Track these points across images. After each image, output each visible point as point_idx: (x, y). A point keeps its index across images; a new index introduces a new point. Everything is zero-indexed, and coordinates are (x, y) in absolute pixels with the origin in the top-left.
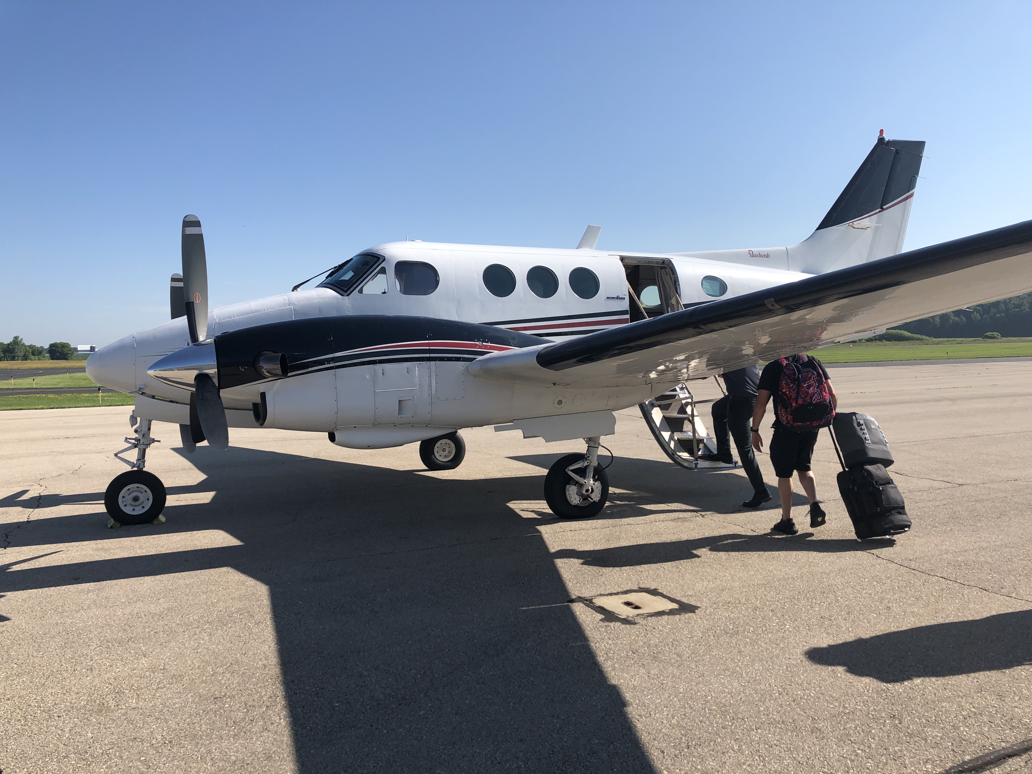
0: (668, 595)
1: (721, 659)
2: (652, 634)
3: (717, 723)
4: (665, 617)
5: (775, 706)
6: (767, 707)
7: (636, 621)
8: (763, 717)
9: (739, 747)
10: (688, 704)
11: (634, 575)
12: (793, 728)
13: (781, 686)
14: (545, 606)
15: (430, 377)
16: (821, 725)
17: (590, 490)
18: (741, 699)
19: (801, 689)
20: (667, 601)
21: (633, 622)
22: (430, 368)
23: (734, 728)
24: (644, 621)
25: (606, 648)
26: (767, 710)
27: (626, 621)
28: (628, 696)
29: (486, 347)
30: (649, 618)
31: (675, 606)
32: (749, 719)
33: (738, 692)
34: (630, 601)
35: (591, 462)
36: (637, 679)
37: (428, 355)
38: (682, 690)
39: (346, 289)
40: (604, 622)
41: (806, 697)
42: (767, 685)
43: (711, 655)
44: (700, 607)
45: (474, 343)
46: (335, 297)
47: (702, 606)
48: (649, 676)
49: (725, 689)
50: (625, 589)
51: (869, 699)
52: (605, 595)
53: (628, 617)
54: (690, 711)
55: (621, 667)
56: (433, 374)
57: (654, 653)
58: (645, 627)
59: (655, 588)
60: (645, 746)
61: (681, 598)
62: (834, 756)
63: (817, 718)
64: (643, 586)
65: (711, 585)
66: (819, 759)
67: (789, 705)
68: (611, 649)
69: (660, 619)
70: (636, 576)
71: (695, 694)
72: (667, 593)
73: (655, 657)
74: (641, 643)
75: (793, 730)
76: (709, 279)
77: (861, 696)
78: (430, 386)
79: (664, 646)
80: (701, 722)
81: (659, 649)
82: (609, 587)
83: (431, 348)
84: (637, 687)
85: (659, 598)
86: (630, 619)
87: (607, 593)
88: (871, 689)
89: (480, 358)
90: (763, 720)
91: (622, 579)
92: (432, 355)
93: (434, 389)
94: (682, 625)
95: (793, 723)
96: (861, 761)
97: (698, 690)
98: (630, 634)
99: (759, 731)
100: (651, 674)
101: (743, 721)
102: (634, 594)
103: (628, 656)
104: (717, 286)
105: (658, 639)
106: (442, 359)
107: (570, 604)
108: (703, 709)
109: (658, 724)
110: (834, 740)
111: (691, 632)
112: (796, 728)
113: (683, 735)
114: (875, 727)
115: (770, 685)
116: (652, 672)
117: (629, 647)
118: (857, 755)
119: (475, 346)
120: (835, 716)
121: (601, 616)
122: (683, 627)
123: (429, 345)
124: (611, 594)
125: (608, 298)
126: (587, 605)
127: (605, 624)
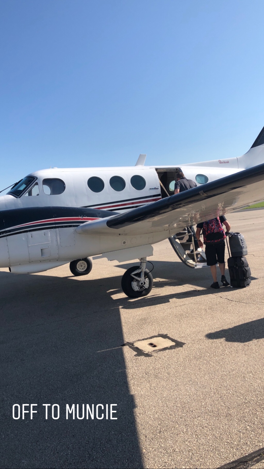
0: (172, 337)
1: (189, 374)
2: (158, 362)
3: (178, 415)
4: (167, 351)
5: (210, 401)
6: (206, 402)
7: (153, 354)
8: (203, 409)
9: (186, 430)
10: (166, 404)
11: (157, 327)
12: (217, 414)
13: (216, 389)
14: (110, 349)
15: (56, 236)
16: (231, 412)
17: (143, 283)
18: (194, 398)
19: (226, 390)
20: (170, 341)
21: (151, 355)
22: (56, 232)
23: (186, 418)
24: (156, 354)
25: (133, 372)
26: (206, 404)
27: (148, 355)
28: (138, 401)
29: (85, 219)
30: (159, 352)
31: (173, 344)
32: (195, 411)
33: (193, 395)
34: (152, 342)
35: (143, 270)
36: (144, 390)
37: (54, 226)
38: (165, 395)
39: (19, 194)
40: (136, 356)
41: (227, 394)
42: (209, 388)
43: (185, 372)
44: (185, 344)
45: (78, 217)
46: (13, 199)
47: (187, 343)
48: (150, 388)
49: (187, 393)
50: (151, 336)
51: (259, 393)
52: (141, 340)
53: (149, 352)
54: (166, 408)
55: (138, 383)
56: (58, 235)
57: (156, 373)
58: (156, 358)
59: (167, 334)
60: (138, 434)
61: (177, 339)
62: (235, 431)
63: (230, 407)
64: (161, 333)
65: (194, 330)
66: (226, 434)
67: (218, 400)
68: (135, 373)
69: (164, 352)
70: (159, 327)
71: (171, 397)
72: (171, 336)
73: (156, 376)
74: (151, 368)
75: (217, 416)
76: (199, 175)
77: (255, 391)
78: (57, 241)
79: (163, 369)
80: (170, 415)
81: (160, 370)
82: (144, 335)
83: (56, 222)
84: (143, 395)
85: (167, 340)
86: (150, 353)
87: (142, 339)
88: (261, 387)
89: (82, 225)
90: (203, 411)
91: (151, 330)
92: (57, 225)
93: (59, 242)
94: (174, 355)
95: (217, 412)
96: (248, 434)
97: (173, 395)
98: (147, 363)
99: (199, 418)
100: (152, 387)
101: (192, 413)
102: (155, 338)
103: (143, 377)
104: (203, 179)
105: (161, 365)
106: (62, 227)
107: (122, 347)
108: (173, 406)
109: (148, 418)
110: (236, 420)
111: (178, 359)
112: (219, 415)
113: (159, 425)
114: (259, 410)
115: (210, 388)
116: (153, 385)
117: (145, 370)
118: (246, 430)
119: (79, 219)
120: (240, 405)
121: (135, 353)
122: (175, 356)
123: (55, 220)
124: (143, 340)
125: (150, 189)
126: (130, 347)
127: (136, 358)
